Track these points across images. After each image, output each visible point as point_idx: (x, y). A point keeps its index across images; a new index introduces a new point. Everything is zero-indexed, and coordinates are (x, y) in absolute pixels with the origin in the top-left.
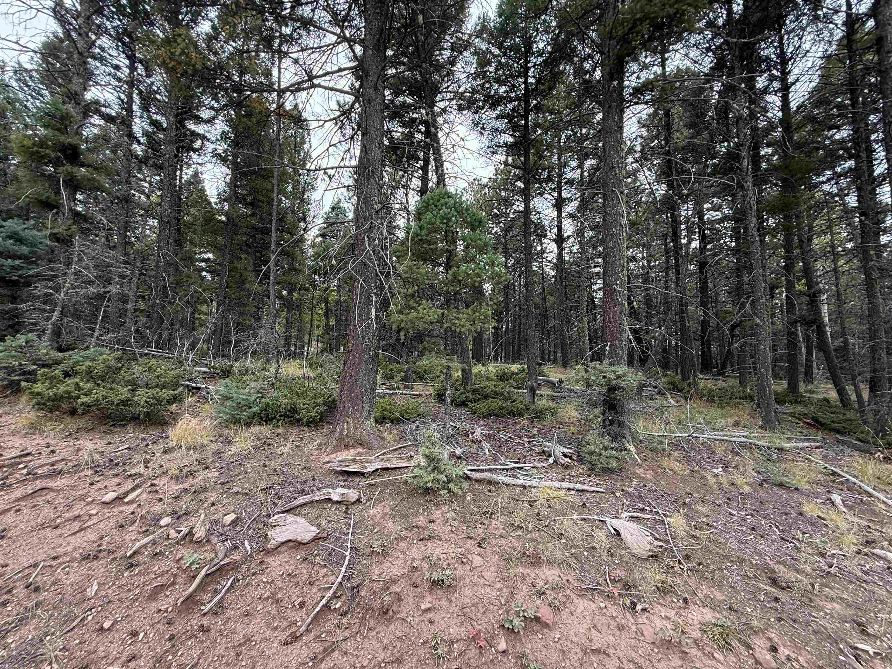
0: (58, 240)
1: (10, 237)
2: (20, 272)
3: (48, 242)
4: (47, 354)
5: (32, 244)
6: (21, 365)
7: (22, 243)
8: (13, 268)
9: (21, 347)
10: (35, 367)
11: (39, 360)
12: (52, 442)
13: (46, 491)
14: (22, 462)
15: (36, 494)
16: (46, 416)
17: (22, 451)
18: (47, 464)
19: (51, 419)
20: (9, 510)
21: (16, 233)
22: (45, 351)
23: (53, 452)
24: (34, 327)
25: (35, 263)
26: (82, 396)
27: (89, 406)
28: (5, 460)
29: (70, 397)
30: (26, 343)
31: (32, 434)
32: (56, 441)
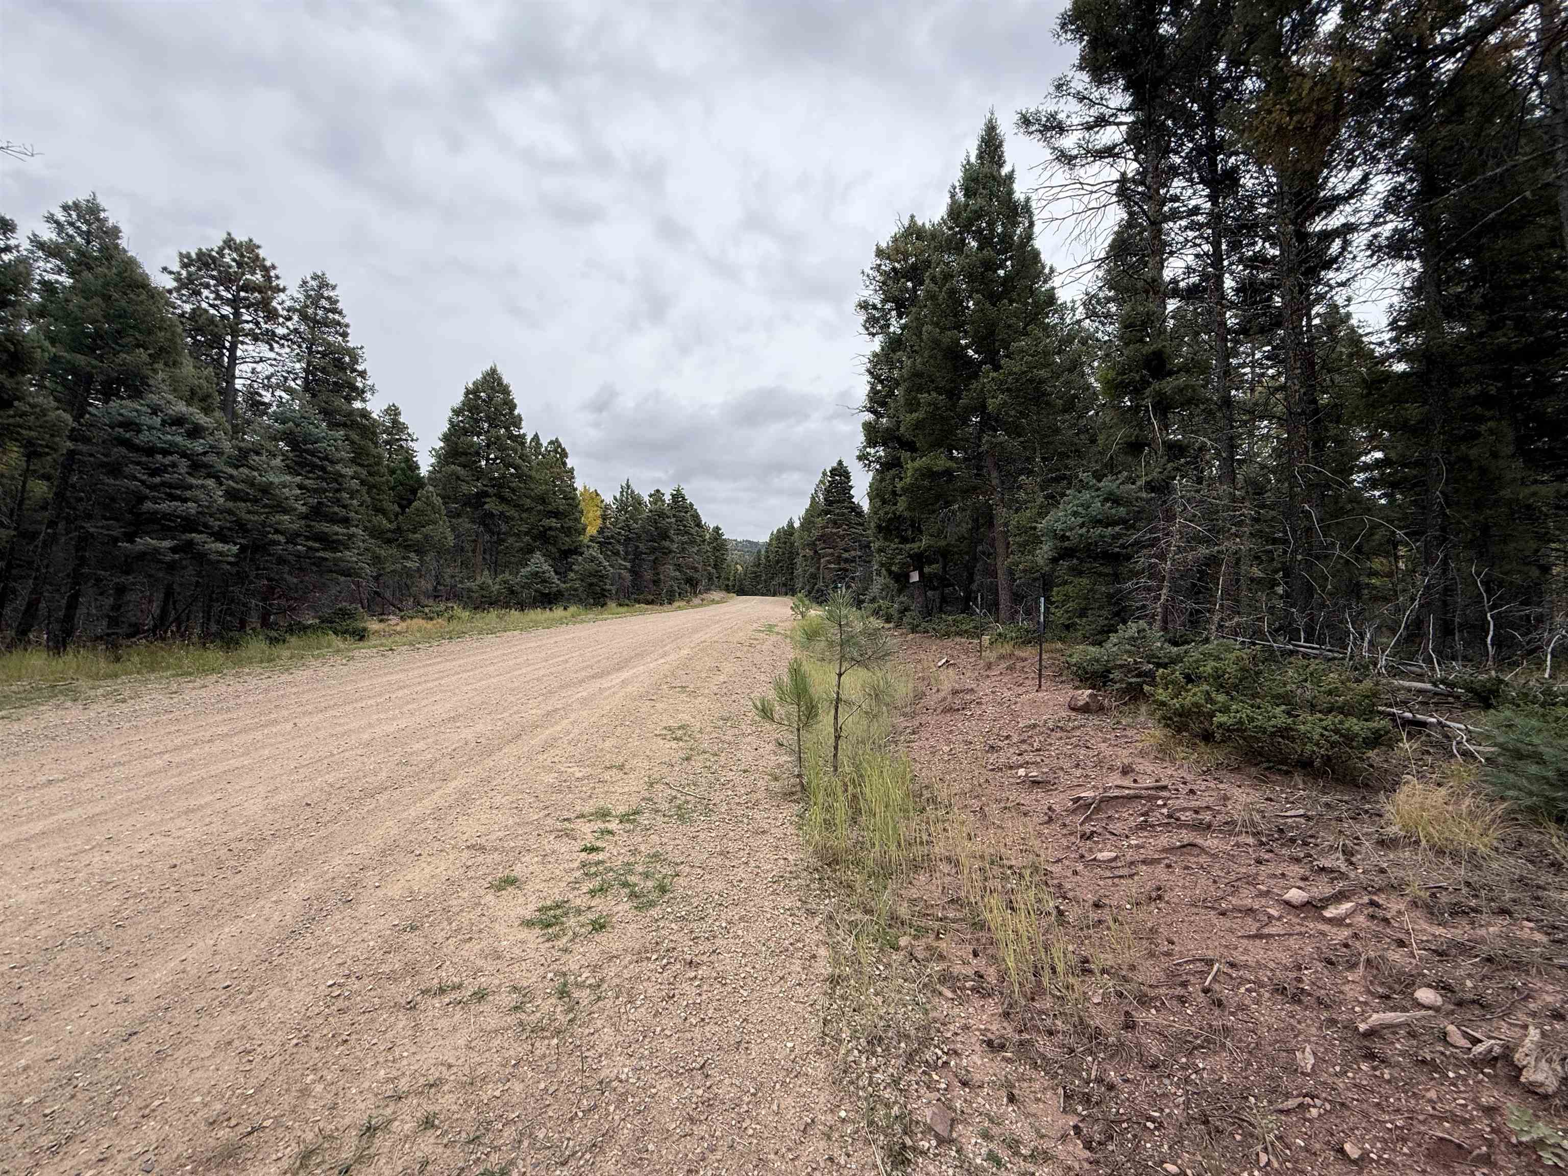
0: (1153, 490)
1: (1106, 500)
2: (1121, 541)
3: (1144, 495)
4: (1162, 648)
5: (1128, 503)
6: (1136, 662)
7: (1119, 504)
8: (1115, 537)
9: (1133, 638)
10: (1151, 666)
11: (1154, 656)
12: (1189, 777)
13: (1196, 851)
14: (1160, 798)
15: (1185, 850)
16: (1174, 736)
17: (1157, 781)
18: (1190, 809)
19: (1180, 743)
20: (1158, 861)
21: (1111, 493)
22: (1159, 644)
23: (1192, 791)
24: (1142, 613)
25: (1133, 526)
26: (1218, 714)
27: (1228, 730)
28: (1141, 788)
29: (1199, 714)
30: (1139, 632)
31: (1162, 760)
32: (1193, 777)
